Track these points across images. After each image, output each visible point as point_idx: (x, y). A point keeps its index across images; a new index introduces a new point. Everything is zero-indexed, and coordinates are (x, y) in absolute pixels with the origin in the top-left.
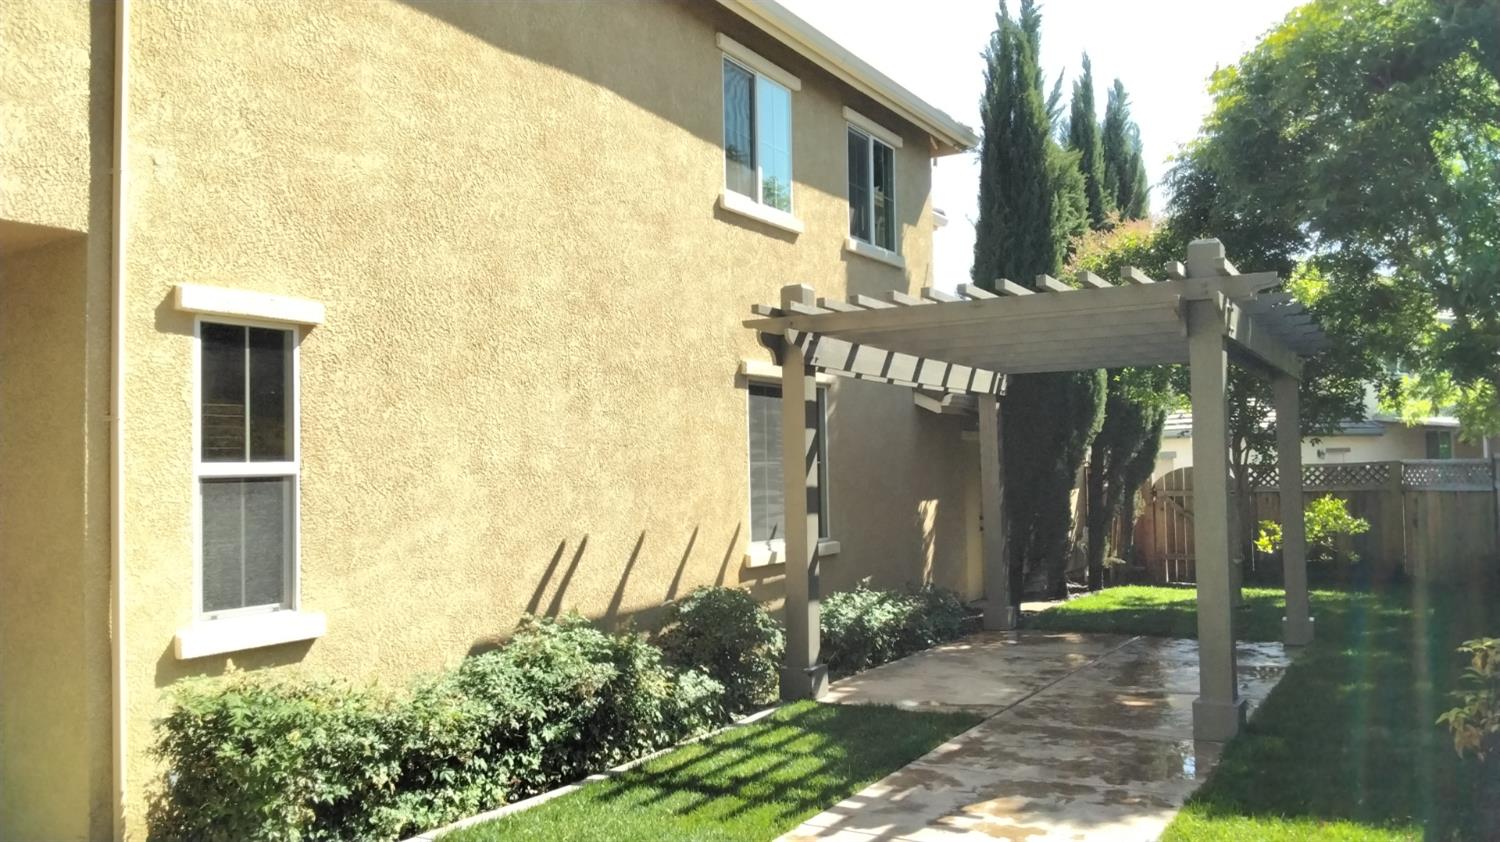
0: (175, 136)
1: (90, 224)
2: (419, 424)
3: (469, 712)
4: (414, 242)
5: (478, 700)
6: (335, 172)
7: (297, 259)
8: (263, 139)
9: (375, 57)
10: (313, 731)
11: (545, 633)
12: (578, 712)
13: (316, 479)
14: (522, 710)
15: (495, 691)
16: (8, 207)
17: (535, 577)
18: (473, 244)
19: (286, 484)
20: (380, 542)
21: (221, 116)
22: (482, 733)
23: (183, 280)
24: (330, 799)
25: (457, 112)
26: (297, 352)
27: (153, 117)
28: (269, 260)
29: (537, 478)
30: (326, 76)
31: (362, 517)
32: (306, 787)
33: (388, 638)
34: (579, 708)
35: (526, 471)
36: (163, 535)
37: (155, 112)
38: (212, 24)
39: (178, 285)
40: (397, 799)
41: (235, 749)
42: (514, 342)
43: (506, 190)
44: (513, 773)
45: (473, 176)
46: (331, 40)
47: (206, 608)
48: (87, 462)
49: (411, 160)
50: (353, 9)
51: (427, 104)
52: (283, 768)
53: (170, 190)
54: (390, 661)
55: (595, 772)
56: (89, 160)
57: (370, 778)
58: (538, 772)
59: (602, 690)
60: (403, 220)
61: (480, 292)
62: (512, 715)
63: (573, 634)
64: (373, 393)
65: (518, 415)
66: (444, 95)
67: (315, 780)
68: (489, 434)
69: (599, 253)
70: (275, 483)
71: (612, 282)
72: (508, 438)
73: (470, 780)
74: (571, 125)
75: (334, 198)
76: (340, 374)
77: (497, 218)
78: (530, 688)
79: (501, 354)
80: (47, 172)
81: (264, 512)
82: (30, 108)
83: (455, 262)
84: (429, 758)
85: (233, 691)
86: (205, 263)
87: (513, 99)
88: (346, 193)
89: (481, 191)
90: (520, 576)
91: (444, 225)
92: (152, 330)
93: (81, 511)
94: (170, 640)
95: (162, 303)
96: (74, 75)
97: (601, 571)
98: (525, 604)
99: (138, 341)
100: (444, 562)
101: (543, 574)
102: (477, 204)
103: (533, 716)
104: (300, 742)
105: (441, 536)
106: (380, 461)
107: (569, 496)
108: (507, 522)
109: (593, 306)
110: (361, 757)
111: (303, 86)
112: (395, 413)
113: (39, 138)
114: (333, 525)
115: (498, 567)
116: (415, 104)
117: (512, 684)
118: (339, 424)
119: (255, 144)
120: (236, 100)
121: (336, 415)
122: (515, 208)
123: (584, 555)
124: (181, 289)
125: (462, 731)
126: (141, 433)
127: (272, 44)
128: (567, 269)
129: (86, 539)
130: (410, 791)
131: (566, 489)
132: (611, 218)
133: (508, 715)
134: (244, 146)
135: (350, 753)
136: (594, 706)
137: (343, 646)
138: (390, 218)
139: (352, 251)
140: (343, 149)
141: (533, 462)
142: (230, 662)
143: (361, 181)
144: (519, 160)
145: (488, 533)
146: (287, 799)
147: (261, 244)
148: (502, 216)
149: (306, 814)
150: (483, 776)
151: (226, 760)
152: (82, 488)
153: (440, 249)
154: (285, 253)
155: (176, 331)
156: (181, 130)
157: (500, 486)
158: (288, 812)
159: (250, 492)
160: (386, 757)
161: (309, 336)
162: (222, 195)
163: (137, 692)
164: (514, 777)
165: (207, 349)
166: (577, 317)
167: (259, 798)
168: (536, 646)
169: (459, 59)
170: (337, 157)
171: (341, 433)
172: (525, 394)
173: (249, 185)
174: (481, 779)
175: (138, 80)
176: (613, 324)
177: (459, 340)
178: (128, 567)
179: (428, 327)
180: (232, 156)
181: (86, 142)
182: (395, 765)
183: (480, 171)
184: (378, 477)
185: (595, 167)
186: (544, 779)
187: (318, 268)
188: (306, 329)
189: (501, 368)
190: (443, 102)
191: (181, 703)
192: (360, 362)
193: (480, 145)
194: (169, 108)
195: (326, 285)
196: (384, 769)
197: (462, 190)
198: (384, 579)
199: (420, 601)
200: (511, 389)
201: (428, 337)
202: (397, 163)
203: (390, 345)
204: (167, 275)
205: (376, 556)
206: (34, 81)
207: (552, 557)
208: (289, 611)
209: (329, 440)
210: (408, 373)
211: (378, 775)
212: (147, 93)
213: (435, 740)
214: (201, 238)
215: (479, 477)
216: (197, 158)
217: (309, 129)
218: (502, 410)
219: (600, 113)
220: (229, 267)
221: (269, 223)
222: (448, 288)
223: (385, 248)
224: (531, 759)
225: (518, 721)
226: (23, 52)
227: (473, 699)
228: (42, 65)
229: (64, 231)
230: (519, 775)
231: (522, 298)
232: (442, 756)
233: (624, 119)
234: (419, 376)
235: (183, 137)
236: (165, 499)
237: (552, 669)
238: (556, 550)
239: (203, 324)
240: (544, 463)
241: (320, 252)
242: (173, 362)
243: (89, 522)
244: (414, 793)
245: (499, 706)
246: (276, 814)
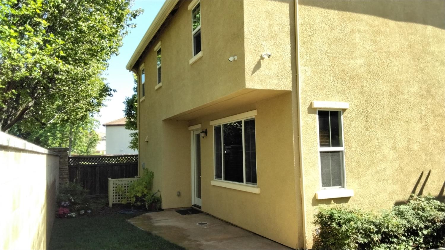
0: (310, 63)
1: (292, 88)
2: (376, 135)
3: (399, 222)
4: (372, 82)
5: (402, 219)
6: (350, 66)
7: (341, 91)
8: (331, 60)
9: (359, 31)
10: (357, 222)
11: (420, 200)
12: (435, 227)
13: (349, 152)
14: (416, 224)
15: (407, 217)
16: (275, 87)
17: (414, 183)
18: (390, 81)
19: (341, 153)
20: (367, 170)
21: (321, 56)
22: (404, 229)
23: (314, 100)
24: (362, 242)
25: (383, 42)
26: (342, 117)
27: (305, 59)
28: (334, 92)
29: (413, 151)
30: (347, 40)
31: (362, 163)
32: (356, 238)
33: (371, 198)
34: (435, 225)
35: (409, 149)
36: (312, 166)
37: (305, 58)
38: (318, 32)
39: (313, 101)
40: (380, 245)
41: (336, 225)
42: (403, 109)
43: (399, 63)
44: (414, 243)
45: (389, 60)
46: (347, 29)
47: (323, 186)
48: (294, 147)
49: (371, 59)
50: (353, 19)
51: (375, 42)
52: (350, 231)
53: (310, 77)
54: (371, 205)
55: (441, 247)
56: (291, 73)
57: (373, 238)
58: (422, 244)
59: (442, 220)
60: (369, 77)
61: (392, 95)
62: (413, 225)
63: (430, 201)
64: (363, 127)
65: (406, 132)
66: (379, 38)
67: (358, 236)
68: (397, 138)
69: (430, 78)
70: (338, 153)
71: (435, 87)
72: (403, 139)
73: (401, 243)
74: (418, 39)
75: (350, 73)
76: (354, 122)
77: (397, 72)
78: (418, 217)
79: (399, 113)
80: (283, 77)
81: (336, 161)
82: (279, 62)
83: (384, 87)
84: (389, 234)
85: (333, 209)
86: (319, 95)
87: (400, 35)
88: (353, 71)
89: (391, 64)
90: (409, 182)
91: (381, 76)
92: (307, 114)
93: (293, 160)
94: (315, 194)
95: (309, 106)
96: (287, 52)
97: (436, 182)
98: (411, 191)
99: (304, 117)
100: (385, 177)
101: (416, 182)
102: (390, 69)
103: (420, 226)
104: (354, 225)
105: (384, 169)
106: (366, 147)
107: (424, 157)
108: (404, 165)
109: (429, 96)
110: (370, 232)
111: (341, 44)
112: (369, 132)
113: (281, 69)
114: (354, 165)
115: (402, 179)
116: (371, 42)
117: (412, 216)
118: (354, 136)
119: (329, 61)
120: (324, 51)
121: (353, 134)
122: (402, 68)
123: (430, 177)
124: (313, 102)
125: (398, 228)
126: (305, 140)
127: (332, 34)
128: (419, 85)
129: (295, 167)
130: (383, 243)
131: (423, 155)
132: (434, 67)
133: (412, 225)
134: (327, 63)
135: (366, 230)
136: (440, 225)
137: (358, 199)
138: (365, 76)
139: (355, 87)
140: (352, 59)
141: (412, 146)
142: (332, 201)
143: (357, 67)
144: (402, 53)
145: (398, 168)
146: (351, 240)
147: (332, 88)
148: (398, 71)
149: (356, 245)
150: (405, 242)
151: (334, 228)
152: (293, 154)
153: (380, 83)
154: (338, 90)
155: (313, 113)
156: (312, 61)
157: (401, 154)
158: (351, 244)
159: (332, 156)
160: (377, 233)
161: (345, 112)
162: (322, 77)
163: (308, 207)
164: (414, 244)
165: (320, 117)
166: (424, 100)
167: (343, 239)
168: (418, 204)
169: (383, 27)
170: (351, 61)
171: (355, 139)
172: (408, 125)
173: (328, 73)
174: (404, 243)
175: (301, 50)
176: (436, 101)
177: (387, 110)
178: (304, 174)
179: (377, 107)
180: (324, 66)
181: (290, 68)
182: (380, 235)
183: (391, 58)
184: (366, 151)
185: (427, 51)
186: (424, 246)
187: (347, 93)
188: (344, 110)
189: (400, 117)
190: (379, 40)
191: (321, 211)
192: (359, 118)
193: (390, 51)
194: (308, 56)
195: (349, 97)
196: (376, 236)
197: (386, 65)
198: (369, 181)
199: (379, 188)
200: (403, 124)
201: (377, 110)
202: (367, 61)
203: (367, 113)
204: (310, 99)
205: (366, 174)
206: (279, 55)
207: (419, 177)
208: (343, 188)
209: (352, 141)
210: (373, 121)
211: (375, 237)
212: (303, 53)
213: (391, 229)
214: (317, 89)
215: (395, 151)
216: (316, 68)
217: (343, 55)
218: (401, 130)
219: (428, 34)
220: (324, 95)
221: (334, 82)
222: (383, 95)
223: (364, 85)
224: (420, 239)
225: (415, 226)
226: (277, 49)
227: (400, 219)
228: (280, 51)
229: (287, 90)
230: (416, 244)
231: (406, 95)
232: (392, 234)
233: (436, 34)
234: (375, 121)
235: (312, 63)
236: (312, 157)
237: (425, 212)
238: (420, 174)
239: (319, 111)
240: (415, 147)
241: (347, 89)
242: (312, 121)
243: (295, 162)
244: (385, 244)
245: (408, 221)
246: (348, 244)
